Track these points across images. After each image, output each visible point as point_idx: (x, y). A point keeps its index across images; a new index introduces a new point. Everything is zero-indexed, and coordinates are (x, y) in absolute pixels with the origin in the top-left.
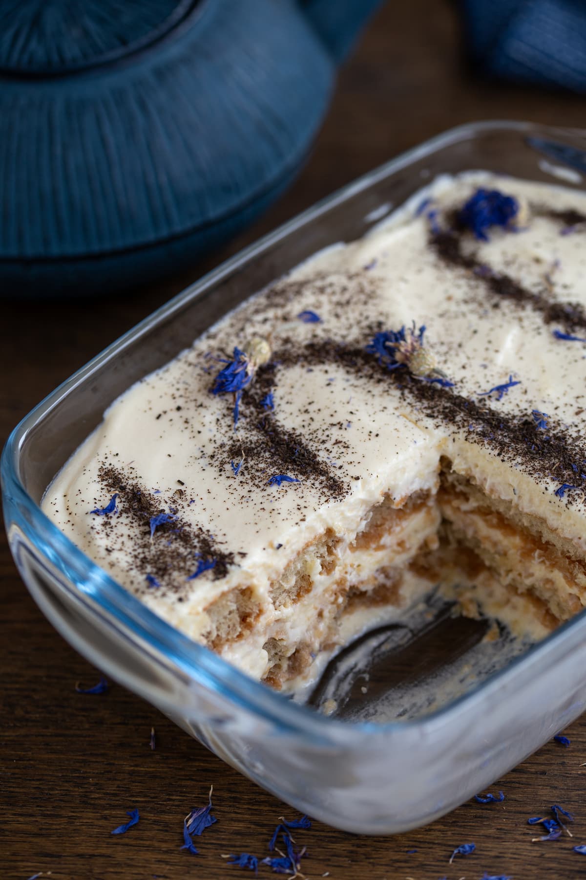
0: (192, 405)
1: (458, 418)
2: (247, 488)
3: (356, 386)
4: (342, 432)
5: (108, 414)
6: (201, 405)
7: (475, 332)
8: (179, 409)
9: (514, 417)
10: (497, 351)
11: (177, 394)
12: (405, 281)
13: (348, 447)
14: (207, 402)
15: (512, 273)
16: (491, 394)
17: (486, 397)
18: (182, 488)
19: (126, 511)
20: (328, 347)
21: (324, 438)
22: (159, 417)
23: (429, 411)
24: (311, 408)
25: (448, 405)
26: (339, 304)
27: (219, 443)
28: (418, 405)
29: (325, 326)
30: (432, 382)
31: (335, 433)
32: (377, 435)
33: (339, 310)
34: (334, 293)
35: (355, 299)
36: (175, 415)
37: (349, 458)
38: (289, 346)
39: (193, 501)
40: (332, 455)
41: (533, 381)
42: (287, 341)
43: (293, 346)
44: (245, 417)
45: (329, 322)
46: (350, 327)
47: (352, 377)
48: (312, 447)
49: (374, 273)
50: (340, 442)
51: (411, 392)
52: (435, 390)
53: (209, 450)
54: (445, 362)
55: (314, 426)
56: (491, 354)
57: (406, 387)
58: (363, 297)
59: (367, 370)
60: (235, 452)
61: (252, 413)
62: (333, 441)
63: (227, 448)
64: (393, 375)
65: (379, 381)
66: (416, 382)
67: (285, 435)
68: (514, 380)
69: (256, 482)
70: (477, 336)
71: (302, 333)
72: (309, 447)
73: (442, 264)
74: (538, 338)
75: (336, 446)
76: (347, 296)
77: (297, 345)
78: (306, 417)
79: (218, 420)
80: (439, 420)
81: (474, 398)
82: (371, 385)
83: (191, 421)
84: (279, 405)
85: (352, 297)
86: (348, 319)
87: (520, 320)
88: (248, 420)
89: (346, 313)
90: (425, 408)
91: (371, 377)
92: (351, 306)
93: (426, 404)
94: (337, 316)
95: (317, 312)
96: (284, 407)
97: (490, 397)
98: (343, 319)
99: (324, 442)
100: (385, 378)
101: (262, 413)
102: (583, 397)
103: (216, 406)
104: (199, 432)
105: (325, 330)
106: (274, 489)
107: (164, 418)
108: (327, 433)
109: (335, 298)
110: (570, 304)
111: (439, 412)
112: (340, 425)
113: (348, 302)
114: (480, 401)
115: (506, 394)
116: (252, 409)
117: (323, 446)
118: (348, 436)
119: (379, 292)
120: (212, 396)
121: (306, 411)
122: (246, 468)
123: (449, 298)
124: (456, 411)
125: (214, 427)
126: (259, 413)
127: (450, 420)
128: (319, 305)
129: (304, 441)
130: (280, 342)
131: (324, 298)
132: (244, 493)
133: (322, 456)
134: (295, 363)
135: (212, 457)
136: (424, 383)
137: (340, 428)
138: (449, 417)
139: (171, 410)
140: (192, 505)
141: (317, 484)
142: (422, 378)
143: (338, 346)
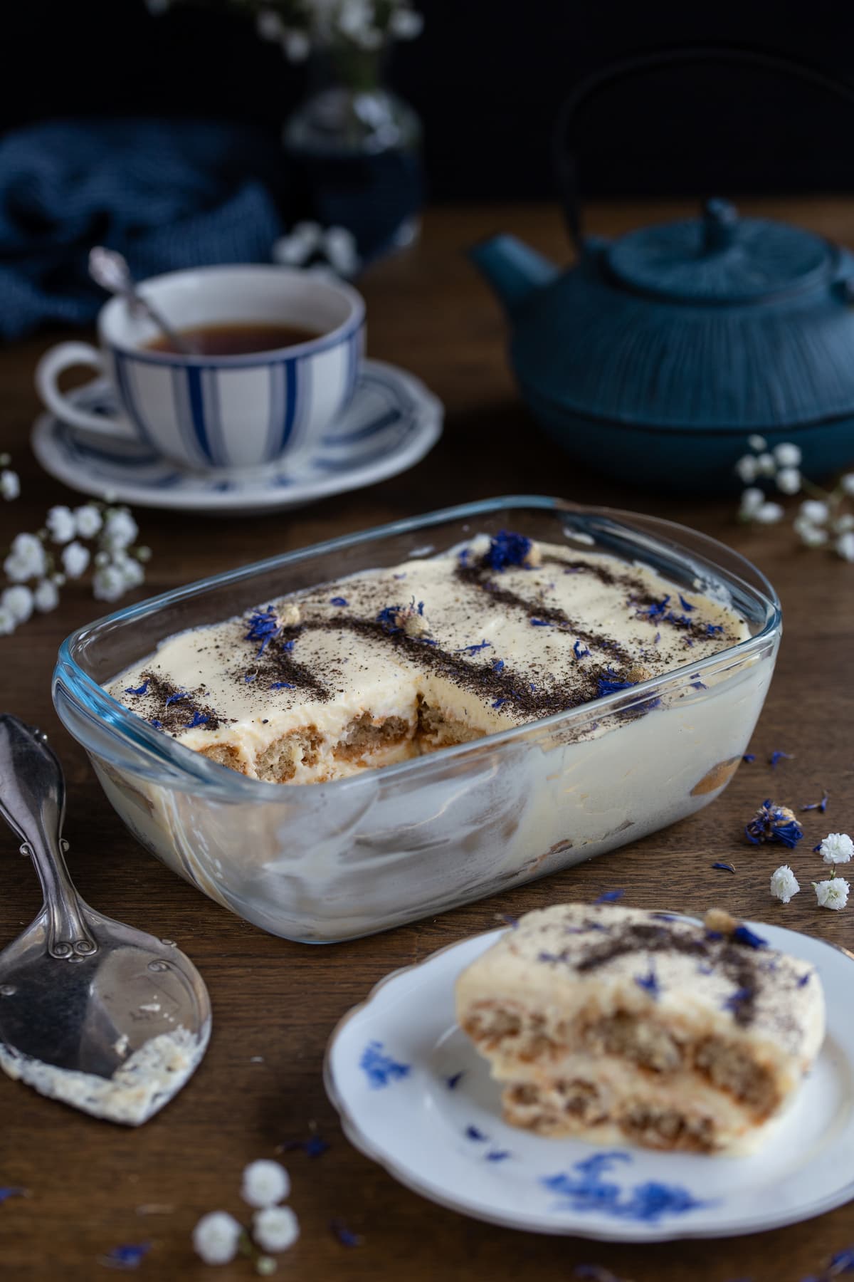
0: (228, 646)
1: (434, 662)
2: (253, 690)
3: (362, 642)
4: (340, 665)
5: (161, 646)
6: (236, 646)
7: (469, 618)
8: (217, 647)
9: (479, 666)
10: (480, 628)
11: (219, 638)
12: (425, 588)
13: (341, 674)
14: (240, 644)
15: (514, 591)
16: (466, 651)
17: (461, 653)
18: (203, 688)
19: (153, 694)
20: (348, 621)
21: (325, 668)
22: (200, 651)
23: (412, 658)
24: (320, 652)
25: (429, 654)
26: (367, 597)
27: (241, 667)
28: (406, 654)
29: (350, 608)
30: (422, 641)
31: (334, 666)
32: (366, 669)
33: (364, 600)
34: (364, 590)
35: (379, 594)
36: (214, 652)
37: (341, 679)
38: (318, 619)
39: (208, 694)
40: (326, 678)
41: (503, 647)
42: (318, 615)
43: (321, 618)
44: (268, 655)
45: (354, 606)
46: (371, 610)
47: (360, 638)
48: (313, 672)
49: (400, 581)
50: (336, 671)
51: (403, 646)
52: (422, 646)
53: (233, 670)
54: (436, 631)
55: (319, 661)
56: (476, 629)
57: (399, 644)
58: (386, 594)
59: (374, 634)
60: (251, 671)
61: (274, 653)
62: (331, 669)
63: (247, 670)
64: (392, 637)
65: (380, 640)
66: (408, 640)
67: (295, 665)
68: (486, 642)
69: (262, 687)
70: (469, 620)
71: (331, 612)
72: (311, 673)
73: (459, 582)
74: (518, 624)
75: (332, 674)
76: (374, 592)
77: (323, 618)
78: (316, 656)
79: (245, 655)
80: (418, 664)
81: (452, 653)
82: (373, 642)
83: (224, 655)
84: (297, 650)
85: (377, 593)
86: (369, 605)
87: (507, 613)
88: (269, 657)
89: (370, 602)
90: (410, 656)
91: (375, 638)
92: (375, 598)
93: (412, 653)
94: (362, 603)
95: (347, 600)
96: (300, 650)
97: (465, 653)
98: (366, 606)
99: (323, 670)
100: (385, 638)
101: (282, 653)
102: (539, 658)
103: (248, 647)
104: (228, 660)
105: (349, 611)
106: (273, 691)
107: (204, 652)
108: (327, 665)
109: (363, 593)
110: (553, 609)
111: (420, 658)
112: (339, 661)
113: (373, 596)
114: (455, 654)
115: (479, 653)
116: (275, 651)
117: (321, 673)
118: (341, 667)
119: (400, 592)
120: (246, 641)
121: (317, 653)
122: (257, 680)
123: (457, 600)
124: (433, 658)
125: (241, 659)
126: (279, 653)
127: (427, 663)
128: (350, 596)
129: (308, 669)
130: (311, 616)
131: (355, 593)
132: (251, 692)
133: (319, 678)
134: (319, 628)
135: (233, 674)
136: (415, 642)
137: (339, 663)
138: (427, 661)
139: (211, 647)
140: (207, 697)
141: (309, 692)
142: (413, 638)
143: (357, 621)
